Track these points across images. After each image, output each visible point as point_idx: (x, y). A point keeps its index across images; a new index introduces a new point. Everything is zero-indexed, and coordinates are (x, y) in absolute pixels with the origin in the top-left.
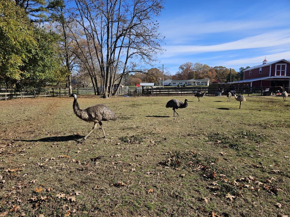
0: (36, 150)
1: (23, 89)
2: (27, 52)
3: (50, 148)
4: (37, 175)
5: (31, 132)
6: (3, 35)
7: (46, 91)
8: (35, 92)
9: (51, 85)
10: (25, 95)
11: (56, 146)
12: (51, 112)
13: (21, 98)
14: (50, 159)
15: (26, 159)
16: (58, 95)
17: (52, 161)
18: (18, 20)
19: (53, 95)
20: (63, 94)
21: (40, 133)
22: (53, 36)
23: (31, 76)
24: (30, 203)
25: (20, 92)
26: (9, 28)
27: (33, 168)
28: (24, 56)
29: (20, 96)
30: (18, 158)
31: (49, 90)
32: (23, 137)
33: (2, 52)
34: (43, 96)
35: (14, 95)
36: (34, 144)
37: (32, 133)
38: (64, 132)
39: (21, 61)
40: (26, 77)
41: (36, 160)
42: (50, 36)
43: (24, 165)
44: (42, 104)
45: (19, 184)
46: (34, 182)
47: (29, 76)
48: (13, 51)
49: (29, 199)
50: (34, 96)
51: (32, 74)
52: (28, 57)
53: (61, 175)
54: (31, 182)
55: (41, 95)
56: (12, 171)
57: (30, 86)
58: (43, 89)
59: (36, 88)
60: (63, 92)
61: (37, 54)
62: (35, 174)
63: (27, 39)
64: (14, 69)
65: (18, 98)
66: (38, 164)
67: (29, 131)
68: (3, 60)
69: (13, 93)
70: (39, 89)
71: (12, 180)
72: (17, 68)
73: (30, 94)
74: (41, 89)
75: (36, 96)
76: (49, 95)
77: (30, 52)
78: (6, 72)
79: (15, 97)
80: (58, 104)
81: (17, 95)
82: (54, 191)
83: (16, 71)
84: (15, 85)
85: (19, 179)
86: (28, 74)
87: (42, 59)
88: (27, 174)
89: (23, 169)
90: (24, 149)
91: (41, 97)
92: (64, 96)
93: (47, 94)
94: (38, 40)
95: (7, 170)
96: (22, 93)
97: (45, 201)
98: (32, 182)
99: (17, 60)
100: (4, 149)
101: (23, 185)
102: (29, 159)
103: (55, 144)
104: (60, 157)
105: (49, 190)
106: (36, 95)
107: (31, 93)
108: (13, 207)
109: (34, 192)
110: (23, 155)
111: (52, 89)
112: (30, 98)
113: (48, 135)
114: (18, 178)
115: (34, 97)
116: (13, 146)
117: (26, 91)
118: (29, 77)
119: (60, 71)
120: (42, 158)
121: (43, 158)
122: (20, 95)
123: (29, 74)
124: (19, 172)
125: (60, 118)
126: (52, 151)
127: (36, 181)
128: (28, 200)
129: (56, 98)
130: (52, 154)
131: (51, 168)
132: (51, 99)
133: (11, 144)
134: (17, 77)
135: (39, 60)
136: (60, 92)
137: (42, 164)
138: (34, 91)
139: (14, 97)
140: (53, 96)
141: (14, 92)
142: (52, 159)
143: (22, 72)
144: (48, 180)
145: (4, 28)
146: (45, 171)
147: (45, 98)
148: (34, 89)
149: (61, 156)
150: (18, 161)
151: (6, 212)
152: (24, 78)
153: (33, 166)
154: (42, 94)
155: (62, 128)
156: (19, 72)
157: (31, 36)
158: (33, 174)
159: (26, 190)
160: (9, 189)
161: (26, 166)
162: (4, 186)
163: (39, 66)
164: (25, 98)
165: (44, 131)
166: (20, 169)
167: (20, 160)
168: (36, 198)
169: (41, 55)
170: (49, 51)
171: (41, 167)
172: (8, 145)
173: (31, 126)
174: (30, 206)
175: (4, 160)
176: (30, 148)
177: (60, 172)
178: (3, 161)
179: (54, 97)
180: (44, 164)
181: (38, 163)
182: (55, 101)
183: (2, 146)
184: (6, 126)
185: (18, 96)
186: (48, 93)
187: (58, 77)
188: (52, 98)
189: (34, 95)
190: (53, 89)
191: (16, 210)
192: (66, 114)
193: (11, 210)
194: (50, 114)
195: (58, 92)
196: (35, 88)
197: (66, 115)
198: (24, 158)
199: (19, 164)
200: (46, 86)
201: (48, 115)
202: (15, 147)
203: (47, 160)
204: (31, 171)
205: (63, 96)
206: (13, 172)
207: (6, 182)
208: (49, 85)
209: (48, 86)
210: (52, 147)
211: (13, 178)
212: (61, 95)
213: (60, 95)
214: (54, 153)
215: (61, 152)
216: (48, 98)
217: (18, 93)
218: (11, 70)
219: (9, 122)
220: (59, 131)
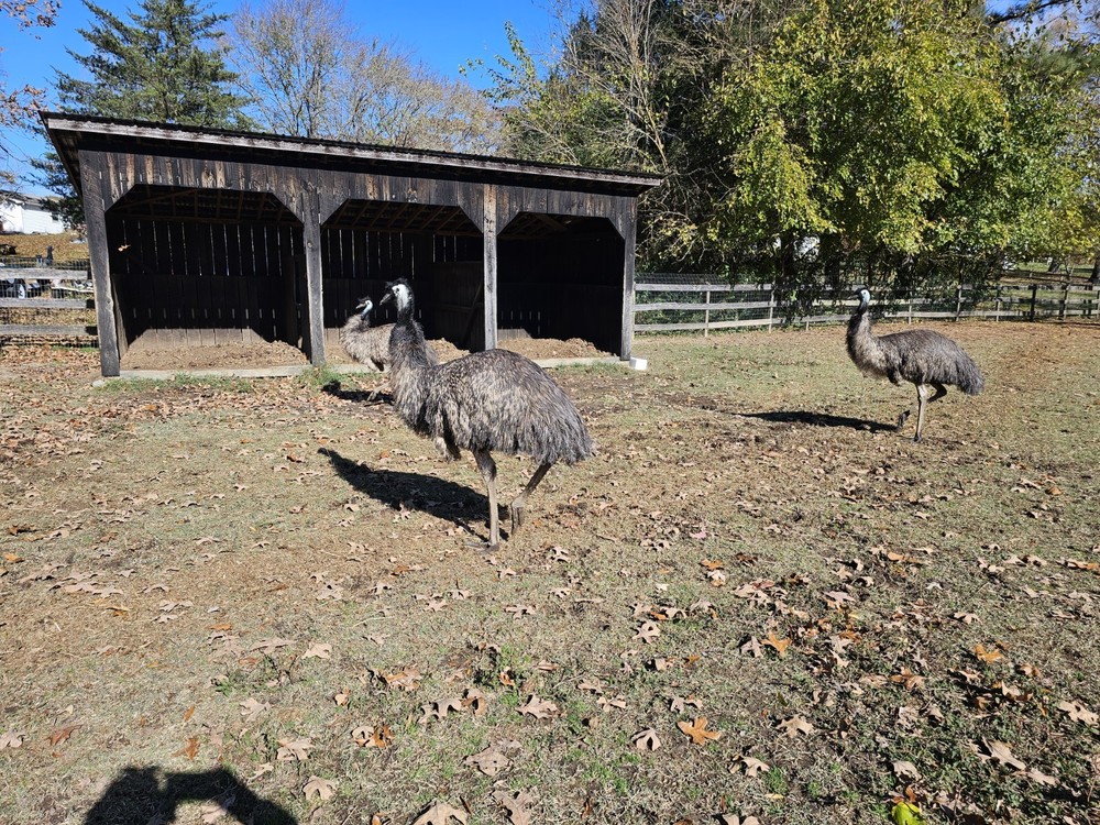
0: (969, 512)
1: (918, 289)
2: (959, 145)
3: (1022, 518)
4: (977, 601)
5: (945, 442)
6: (892, 96)
7: (1004, 295)
8: (962, 299)
9: (1026, 274)
10: (924, 308)
11: (1051, 519)
12: (1020, 381)
13: (907, 320)
14: (1025, 560)
15: (936, 534)
16: (1050, 316)
17: (1035, 568)
18: (948, 29)
19: (1032, 313)
20: (1073, 312)
21: (981, 454)
22: (1079, 61)
23: (956, 237)
24: (957, 683)
25: (906, 299)
26: (912, 68)
27: (961, 573)
28: (947, 163)
29: (905, 314)
30: (908, 521)
31: (1015, 292)
32: (920, 455)
33: (877, 157)
34: (988, 317)
35: (887, 308)
36: (961, 489)
37: (951, 449)
38: (1081, 469)
39: (935, 183)
40: (939, 244)
41: (970, 545)
42: (1062, 63)
43: (929, 551)
44: (984, 345)
45: (915, 607)
46: (968, 619)
47: (951, 238)
48: (912, 150)
49: (952, 670)
50: (953, 316)
51: (964, 231)
52: (962, 162)
53: (1077, 636)
54: (957, 615)
55: (980, 313)
56: (892, 556)
57: (946, 275)
58: (993, 288)
59: (967, 282)
60: (1075, 300)
61: (997, 148)
62: (969, 594)
63: (971, 94)
64: (905, 217)
65: (898, 318)
66: (979, 564)
67: (939, 440)
68: (877, 188)
69: (886, 302)
70: (979, 288)
71: (893, 585)
72: (914, 211)
73: (940, 308)
74: (985, 288)
75: (963, 314)
76: (1011, 314)
77: (970, 143)
78: (879, 228)
79: (891, 315)
80: (1053, 352)
81: (897, 308)
82: (1048, 681)
83: (912, 221)
84: (893, 275)
85: (913, 592)
86: (948, 229)
87: (1015, 165)
88: (942, 586)
89: (926, 562)
90: (927, 498)
91: (980, 319)
92: (1081, 321)
93: (1004, 309)
94: (1012, 90)
95: (875, 551)
96: (915, 301)
97: (1012, 702)
98: (961, 620)
99: (922, 182)
100: (862, 481)
101: (927, 614)
102: (944, 535)
103: (1046, 508)
104: (1069, 565)
105: (1028, 671)
106: (961, 310)
107: (947, 301)
108: (903, 672)
109: (970, 657)
110: (924, 516)
111: (1030, 288)
112: (939, 323)
113: (1013, 466)
114: (910, 588)
115: (954, 320)
116: (890, 480)
117: (927, 296)
118: (950, 243)
119: (1081, 207)
120: (992, 546)
121: (996, 548)
122: (905, 308)
123: (952, 232)
124: (914, 570)
125: (1061, 407)
126: (1033, 532)
127: (973, 619)
128: (949, 672)
129: (1044, 326)
130: (1032, 541)
131: (1032, 593)
132: (1022, 329)
133: (882, 471)
134: (910, 244)
135: (1004, 170)
136: (1062, 302)
137: (993, 569)
138: (957, 296)
139: (886, 314)
140: (1030, 318)
141: (890, 298)
142: (1035, 563)
143: (930, 225)
144: (1020, 633)
145: (898, 70)
146: (1007, 598)
147: (994, 323)
148: (959, 287)
149: (1075, 561)
150: (908, 532)
151: (880, 677)
152: (931, 247)
153: (961, 564)
154: (985, 309)
155: (1072, 452)
156: (921, 223)
157: (988, 77)
158: (961, 593)
159: (938, 634)
160: (885, 612)
161: (933, 553)
162: (868, 595)
163: (996, 193)
164: (921, 319)
165: (997, 447)
166: (915, 559)
167: (916, 532)
168: (976, 676)
169: (1011, 151)
170: (1049, 129)
171: (992, 576)
172: (874, 472)
173: (946, 421)
174: (956, 696)
175: (865, 516)
176: (945, 498)
177: (1072, 623)
178: (861, 516)
179: (1031, 321)
180: (1002, 569)
181: (980, 560)
182: (1037, 339)
183: (856, 471)
184: (865, 410)
185: (899, 314)
186: (1012, 302)
187: (1068, 236)
188: (1024, 325)
189: (953, 309)
190: (1034, 288)
191: (910, 684)
192: (1089, 395)
193: (896, 678)
194: (1018, 389)
195: (1056, 301)
196: (961, 282)
197: (1092, 400)
198: (925, 525)
199: (913, 542)
200: (1002, 276)
201: (1011, 390)
202: (897, 483)
203: (1014, 559)
204: (955, 580)
205: (1073, 319)
206: (895, 562)
207: (874, 585)
208: (1016, 274)
209: (1010, 276)
210: (1033, 516)
211: (895, 579)
212: (1065, 312)
213: (1061, 312)
214: (1043, 542)
215: (1072, 548)
216: (1008, 324)
217: (903, 302)
218: (895, 218)
219: (870, 397)
220: (1058, 459)
